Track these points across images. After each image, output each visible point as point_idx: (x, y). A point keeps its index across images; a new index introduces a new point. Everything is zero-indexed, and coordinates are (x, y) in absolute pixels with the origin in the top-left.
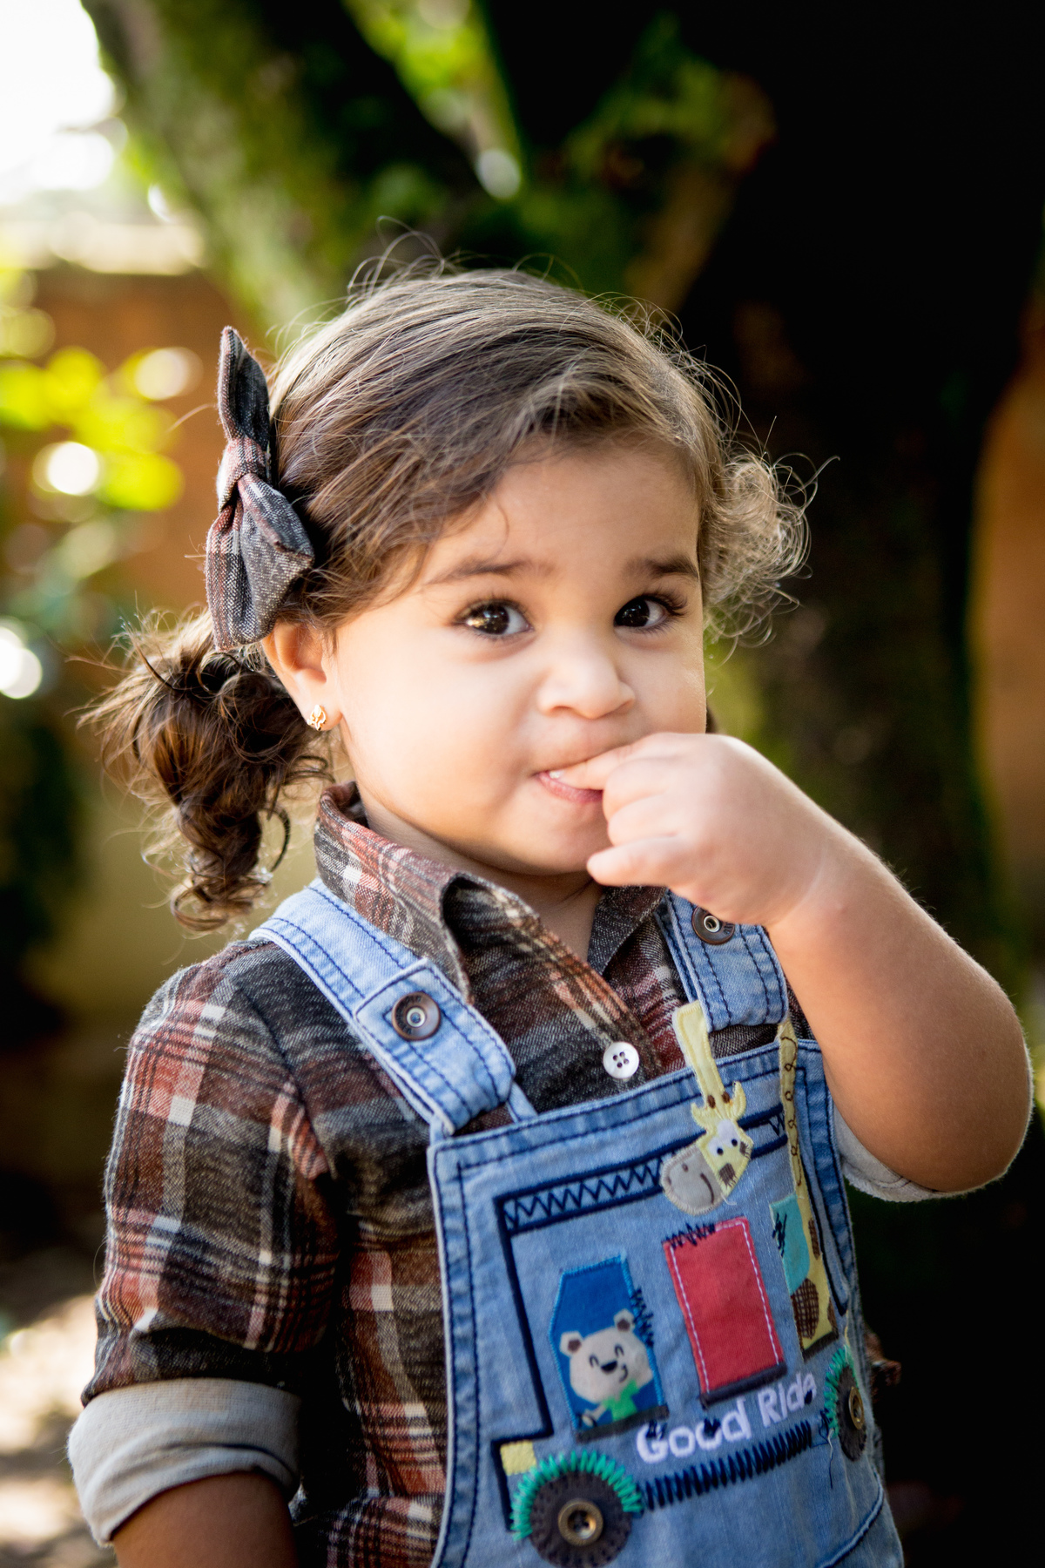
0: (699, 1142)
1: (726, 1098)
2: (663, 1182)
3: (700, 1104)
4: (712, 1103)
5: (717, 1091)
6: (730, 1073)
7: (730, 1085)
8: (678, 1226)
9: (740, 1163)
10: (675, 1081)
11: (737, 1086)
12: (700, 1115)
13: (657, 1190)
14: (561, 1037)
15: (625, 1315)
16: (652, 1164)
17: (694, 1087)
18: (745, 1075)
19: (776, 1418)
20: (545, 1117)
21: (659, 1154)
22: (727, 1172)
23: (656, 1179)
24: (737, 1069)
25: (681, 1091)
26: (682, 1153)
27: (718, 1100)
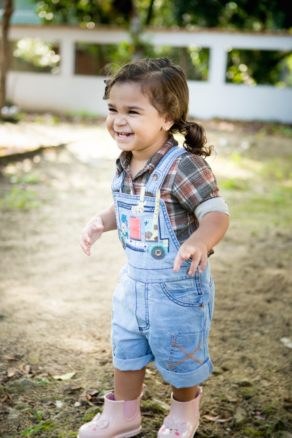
0: (138, 206)
1: (143, 202)
2: (131, 209)
3: (139, 201)
4: (141, 202)
5: (142, 200)
6: (145, 198)
7: (144, 200)
8: (132, 215)
9: (142, 211)
10: (136, 196)
11: (145, 201)
12: (138, 202)
13: (130, 209)
14: (128, 185)
15: (125, 222)
16: (131, 206)
17: (139, 198)
18: (147, 200)
19: (138, 246)
20: (122, 193)
21: (132, 205)
22: (139, 212)
23: (131, 208)
24: (146, 199)
25: (137, 198)
26: (135, 206)
27: (142, 201)
